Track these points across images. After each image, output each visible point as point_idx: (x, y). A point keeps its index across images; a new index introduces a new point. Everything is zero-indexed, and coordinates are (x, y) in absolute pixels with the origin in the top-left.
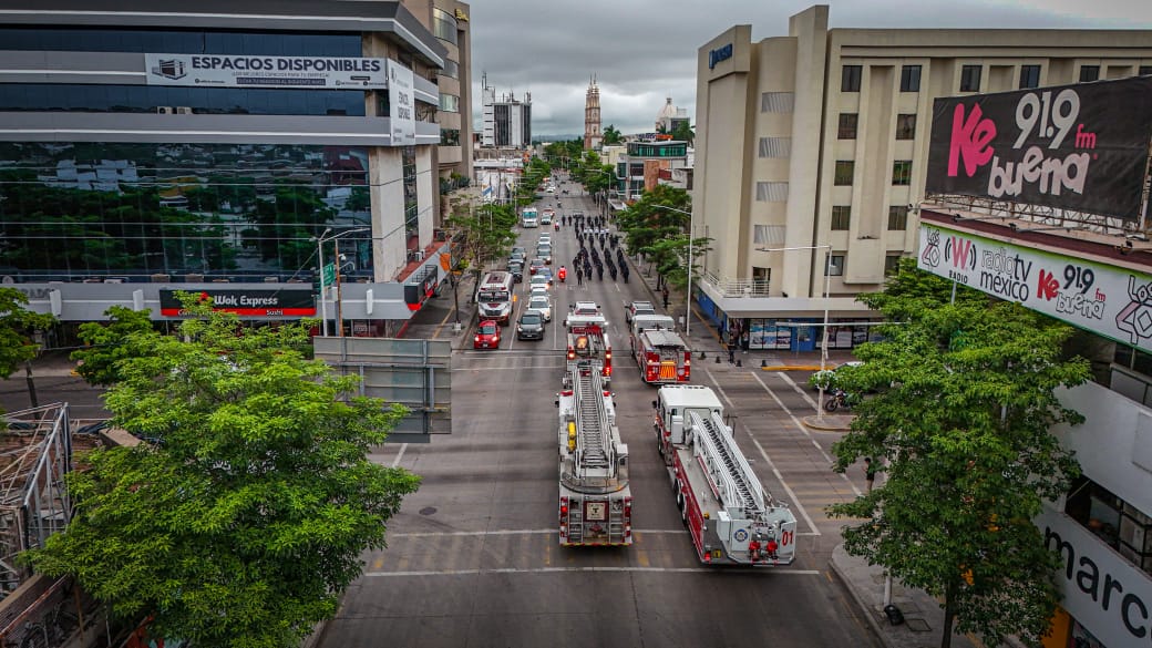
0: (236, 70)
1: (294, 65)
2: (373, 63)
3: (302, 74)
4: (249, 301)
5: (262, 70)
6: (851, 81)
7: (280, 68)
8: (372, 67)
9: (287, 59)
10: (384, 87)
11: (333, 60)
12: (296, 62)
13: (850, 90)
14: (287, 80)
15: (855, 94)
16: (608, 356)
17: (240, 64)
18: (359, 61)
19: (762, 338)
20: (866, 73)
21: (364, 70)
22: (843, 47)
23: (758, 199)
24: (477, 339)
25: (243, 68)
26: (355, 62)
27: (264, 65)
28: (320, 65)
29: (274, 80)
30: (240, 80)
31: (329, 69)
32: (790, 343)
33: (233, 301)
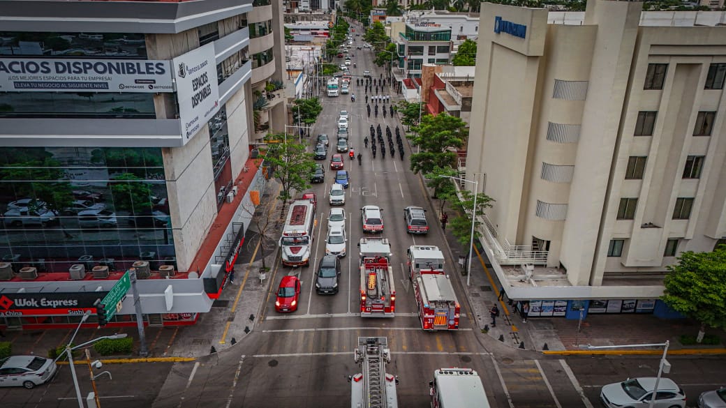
0: (12, 74)
1: (73, 69)
2: (157, 66)
3: (82, 78)
4: (49, 303)
5: (39, 74)
6: (655, 79)
7: (58, 71)
8: (156, 69)
9: (64, 61)
10: (171, 91)
11: (114, 62)
12: (74, 65)
13: (652, 88)
14: (67, 83)
15: (657, 92)
16: (393, 298)
17: (15, 67)
18: (143, 63)
19: (541, 308)
20: (671, 70)
21: (148, 73)
22: (652, 45)
23: (543, 177)
24: (278, 304)
25: (19, 72)
26: (138, 64)
27: (41, 68)
28: (100, 68)
29: (53, 84)
30: (17, 84)
31: (111, 72)
32: (565, 311)
33: (33, 303)
